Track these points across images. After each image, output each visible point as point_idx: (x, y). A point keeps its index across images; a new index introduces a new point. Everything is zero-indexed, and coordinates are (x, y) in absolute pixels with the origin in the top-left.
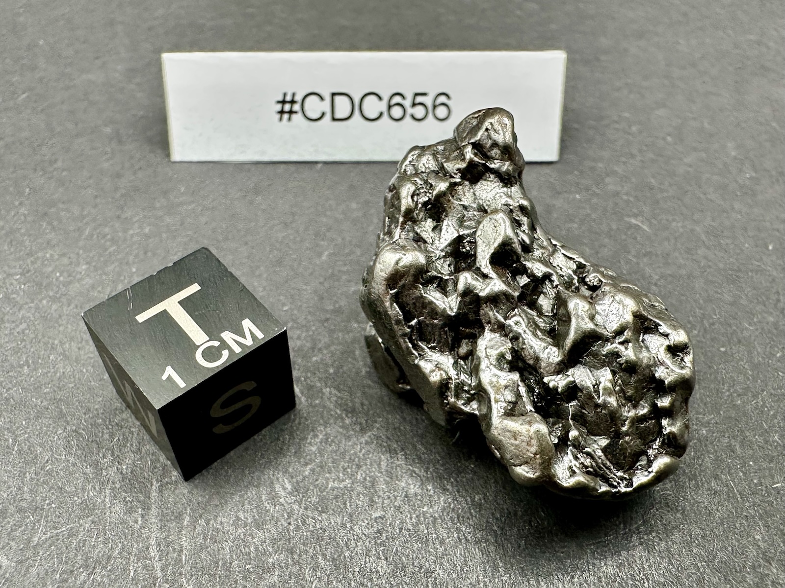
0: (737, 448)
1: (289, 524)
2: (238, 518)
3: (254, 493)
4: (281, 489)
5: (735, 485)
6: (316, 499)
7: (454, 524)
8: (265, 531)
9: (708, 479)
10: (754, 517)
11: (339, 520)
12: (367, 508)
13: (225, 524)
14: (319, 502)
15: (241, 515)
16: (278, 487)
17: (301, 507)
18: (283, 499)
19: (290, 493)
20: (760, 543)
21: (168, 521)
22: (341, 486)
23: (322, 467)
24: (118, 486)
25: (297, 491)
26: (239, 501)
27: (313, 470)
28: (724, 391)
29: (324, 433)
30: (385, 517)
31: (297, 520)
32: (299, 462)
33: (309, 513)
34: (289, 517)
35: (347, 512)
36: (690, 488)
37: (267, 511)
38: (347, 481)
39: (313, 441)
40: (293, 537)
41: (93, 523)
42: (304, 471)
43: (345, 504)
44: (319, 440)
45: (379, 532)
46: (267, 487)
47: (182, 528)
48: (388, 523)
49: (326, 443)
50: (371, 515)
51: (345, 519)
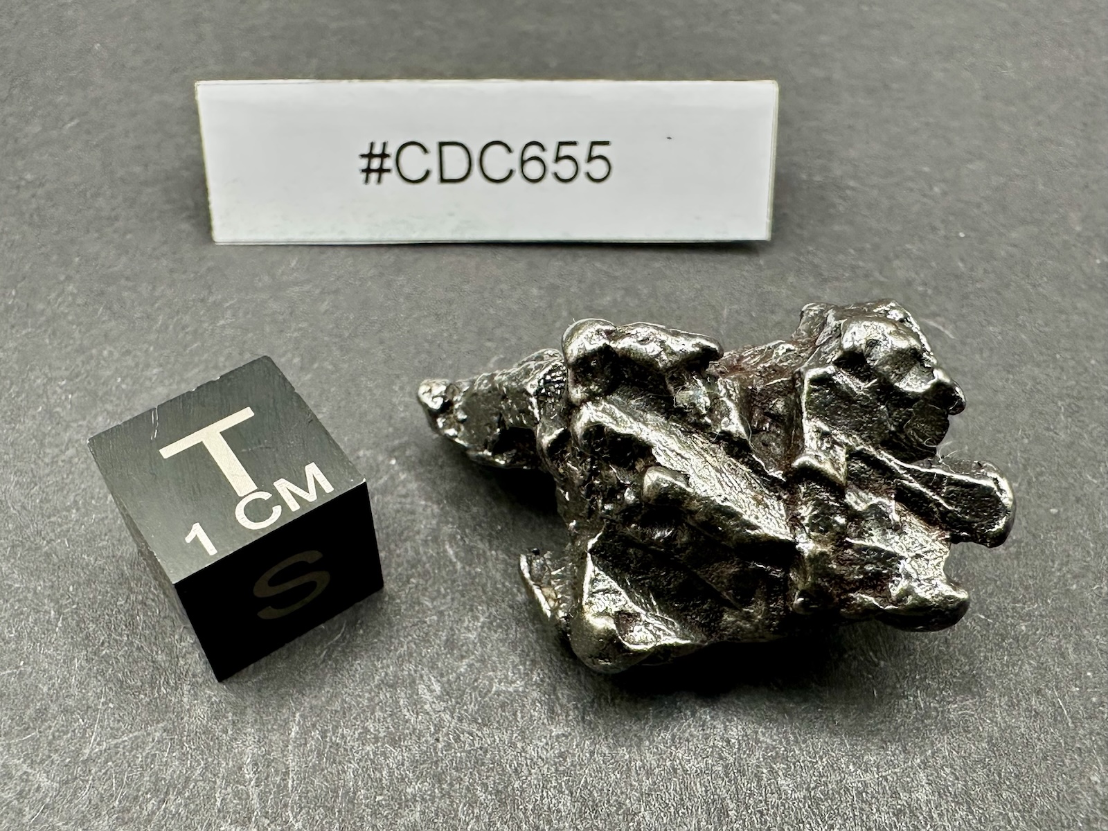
0: (1070, 651)
1: (437, 740)
2: (366, 730)
3: (388, 695)
4: (426, 691)
5: (1065, 703)
6: (475, 706)
7: (667, 747)
8: (404, 748)
9: (1028, 694)
10: (1090, 751)
11: (506, 738)
12: (546, 721)
13: (348, 738)
14: (478, 710)
15: (370, 725)
16: (421, 688)
17: (453, 718)
18: (428, 705)
19: (439, 698)
20: (1098, 788)
21: (268, 731)
22: (511, 689)
23: (483, 661)
24: (200, 681)
25: (448, 694)
26: (367, 707)
27: (470, 666)
28: (1053, 570)
29: (487, 614)
30: (570, 734)
31: (448, 734)
32: (452, 655)
33: (465, 726)
34: (437, 731)
35: (517, 726)
36: (1001, 706)
37: (407, 722)
38: (518, 682)
39: (471, 625)
40: (442, 760)
41: (165, 731)
42: (458, 668)
43: (515, 714)
44: (480, 624)
45: (561, 755)
46: (406, 687)
47: (288, 741)
48: (575, 744)
49: (489, 629)
50: (551, 731)
51: (515, 735)
